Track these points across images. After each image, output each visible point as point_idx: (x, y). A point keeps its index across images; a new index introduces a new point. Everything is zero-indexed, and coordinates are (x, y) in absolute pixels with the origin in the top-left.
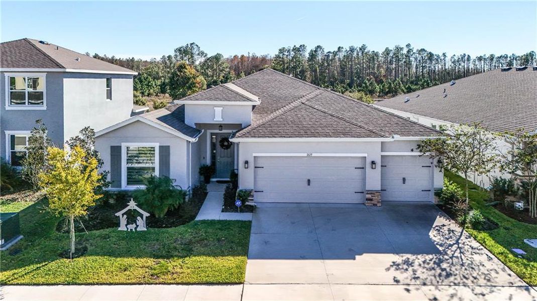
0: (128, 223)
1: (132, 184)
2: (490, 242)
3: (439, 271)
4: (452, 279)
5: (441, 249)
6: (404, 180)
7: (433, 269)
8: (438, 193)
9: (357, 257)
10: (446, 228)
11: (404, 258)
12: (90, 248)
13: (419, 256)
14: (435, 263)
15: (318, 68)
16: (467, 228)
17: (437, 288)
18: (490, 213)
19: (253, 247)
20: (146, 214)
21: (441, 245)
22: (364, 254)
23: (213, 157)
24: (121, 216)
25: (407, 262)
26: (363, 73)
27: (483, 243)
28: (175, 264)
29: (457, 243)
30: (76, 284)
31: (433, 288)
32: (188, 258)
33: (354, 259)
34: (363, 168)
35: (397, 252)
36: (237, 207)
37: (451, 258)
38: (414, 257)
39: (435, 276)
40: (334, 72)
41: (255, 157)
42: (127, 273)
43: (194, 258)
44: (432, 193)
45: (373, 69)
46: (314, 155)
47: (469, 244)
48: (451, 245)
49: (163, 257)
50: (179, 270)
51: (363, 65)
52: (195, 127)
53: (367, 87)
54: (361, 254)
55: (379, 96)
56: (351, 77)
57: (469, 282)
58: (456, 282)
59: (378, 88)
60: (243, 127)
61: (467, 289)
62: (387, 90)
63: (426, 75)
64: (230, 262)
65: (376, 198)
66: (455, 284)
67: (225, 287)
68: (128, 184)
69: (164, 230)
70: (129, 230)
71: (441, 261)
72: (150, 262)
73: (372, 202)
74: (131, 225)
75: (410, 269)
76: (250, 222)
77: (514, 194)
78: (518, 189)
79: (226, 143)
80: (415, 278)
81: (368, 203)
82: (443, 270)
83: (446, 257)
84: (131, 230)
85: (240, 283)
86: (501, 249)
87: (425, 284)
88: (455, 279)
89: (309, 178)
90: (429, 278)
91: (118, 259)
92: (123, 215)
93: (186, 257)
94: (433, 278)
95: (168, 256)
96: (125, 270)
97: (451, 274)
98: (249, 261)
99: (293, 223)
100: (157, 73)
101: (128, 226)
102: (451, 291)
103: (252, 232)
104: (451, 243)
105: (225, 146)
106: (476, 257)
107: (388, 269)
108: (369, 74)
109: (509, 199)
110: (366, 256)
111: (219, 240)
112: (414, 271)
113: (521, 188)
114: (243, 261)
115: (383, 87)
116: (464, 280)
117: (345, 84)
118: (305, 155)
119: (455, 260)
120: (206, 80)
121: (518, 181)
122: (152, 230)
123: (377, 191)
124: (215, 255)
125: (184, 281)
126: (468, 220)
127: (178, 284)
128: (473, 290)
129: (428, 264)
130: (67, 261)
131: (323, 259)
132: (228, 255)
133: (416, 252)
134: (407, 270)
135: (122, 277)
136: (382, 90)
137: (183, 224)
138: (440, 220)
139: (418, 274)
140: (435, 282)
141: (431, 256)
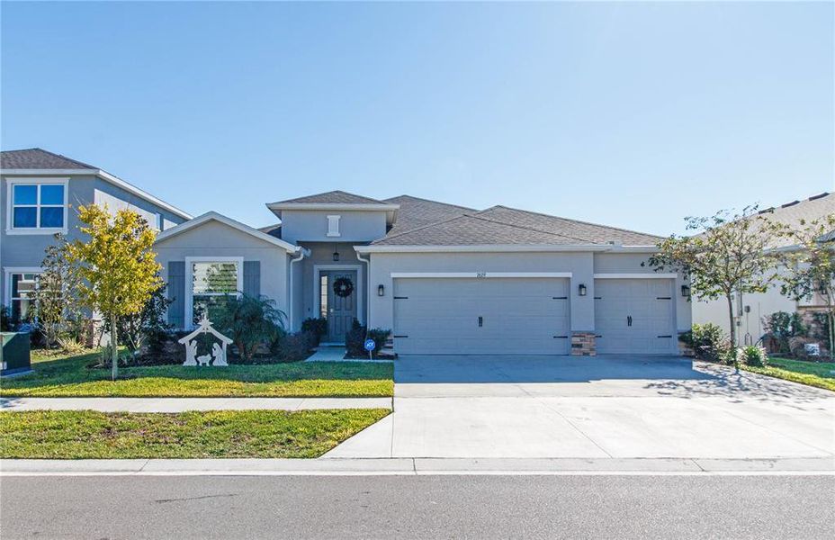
0: (199, 354)
6: (630, 320)
20: (228, 341)
24: (187, 344)
28: (277, 386)
34: (566, 298)
41: (394, 278)
44: (675, 339)
46: (488, 275)
49: (257, 382)
50: (284, 389)
65: (588, 343)
68: (194, 322)
70: (200, 364)
73: (582, 349)
74: (203, 357)
76: (392, 363)
77: (804, 333)
78: (809, 327)
79: (344, 287)
81: (575, 351)
84: (204, 364)
85: (388, 396)
89: (481, 315)
92: (191, 342)
101: (198, 359)
103: (395, 370)
105: (343, 291)
113: (813, 325)
118: (475, 275)
121: (809, 315)
122: (232, 365)
123: (589, 332)
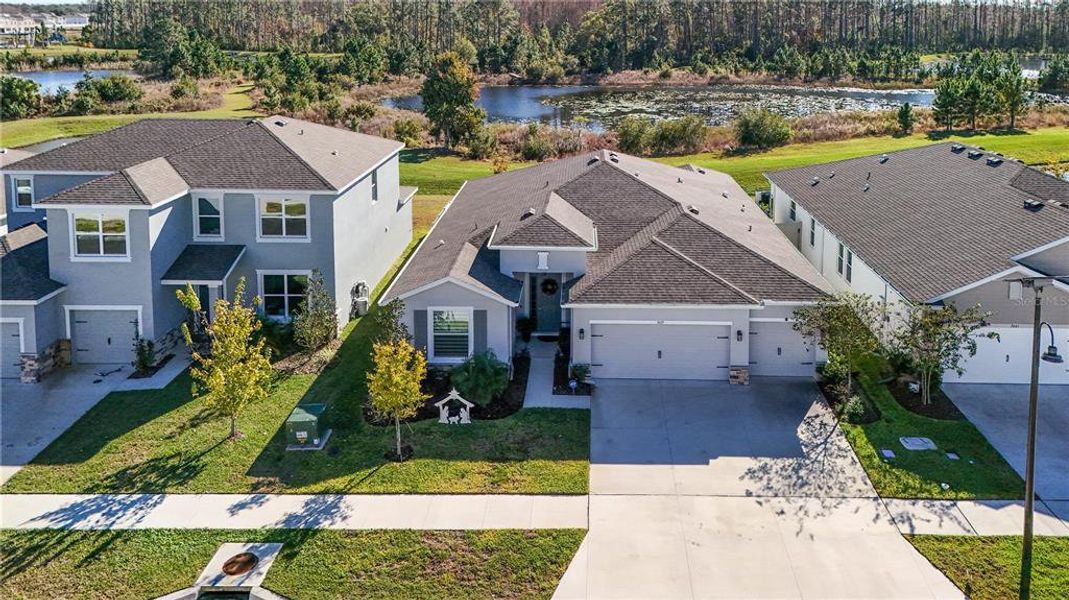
0: (450, 416)
1: (440, 356)
2: (862, 440)
3: (794, 478)
4: (805, 489)
5: (805, 450)
6: (779, 350)
7: (790, 476)
8: (820, 368)
9: (711, 461)
10: (818, 421)
11: (761, 464)
12: (416, 448)
13: (779, 461)
14: (794, 469)
15: (690, 18)
16: (844, 420)
17: (788, 501)
18: (878, 396)
19: (595, 448)
20: (470, 405)
21: (806, 446)
22: (721, 458)
23: (533, 304)
24: (441, 408)
25: (764, 469)
26: (778, 27)
27: (853, 442)
28: (512, 469)
29: (826, 442)
30: (417, 493)
31: (783, 500)
32: (525, 462)
33: (707, 463)
34: (727, 338)
35: (754, 455)
36: (570, 388)
37: (813, 463)
38: (772, 462)
39: (789, 486)
40: (721, 23)
41: (592, 325)
42: (465, 480)
43: (533, 462)
44: (814, 366)
45: (798, 17)
46: (666, 322)
47: (838, 443)
48: (818, 446)
49: (498, 460)
50: (518, 477)
51: (778, 12)
52: (513, 276)
53: (782, 61)
54: (715, 457)
55: (806, 81)
56: (756, 35)
57: (822, 493)
58: (809, 492)
59: (803, 63)
60: (575, 276)
61: (817, 501)
62: (821, 67)
63: (901, 27)
64: (570, 467)
65: (743, 376)
66: (807, 495)
67: (570, 498)
68: (435, 355)
69: (490, 422)
70: (452, 423)
71: (800, 466)
72: (486, 466)
73: (738, 380)
74: (453, 417)
75: (766, 476)
76: (588, 410)
77: (912, 372)
79: (550, 287)
80: (768, 488)
81: (733, 382)
82: (799, 478)
83: (807, 462)
84: (454, 423)
85: (585, 494)
86: (870, 450)
87: (776, 495)
88: (809, 489)
89: (660, 349)
90: (782, 489)
91: (451, 463)
92: (444, 406)
93: (523, 460)
94: (786, 488)
95: (504, 460)
96: (463, 477)
97: (807, 483)
98: (593, 467)
99: (640, 412)
100: (376, 20)
101: (450, 419)
102: (801, 502)
103: (592, 425)
104: (819, 442)
105: (549, 290)
106: (840, 461)
107: (742, 478)
108: (790, 29)
109: (904, 378)
110: (722, 460)
111: (556, 438)
112: (769, 480)
114: (585, 467)
115: (813, 62)
116: (818, 490)
117: (742, 47)
118: (655, 323)
119: (816, 465)
120: (473, 43)
122: (479, 423)
123: (744, 367)
124: (555, 459)
125: (528, 490)
126: (845, 411)
127: (521, 494)
128: (823, 502)
129: (786, 470)
130: (397, 465)
131: (672, 463)
132: (569, 459)
133: (775, 455)
134: (761, 479)
135: (461, 486)
136: (812, 68)
137: (510, 414)
138: (817, 408)
139: (772, 484)
140: (787, 493)
141: (791, 461)
